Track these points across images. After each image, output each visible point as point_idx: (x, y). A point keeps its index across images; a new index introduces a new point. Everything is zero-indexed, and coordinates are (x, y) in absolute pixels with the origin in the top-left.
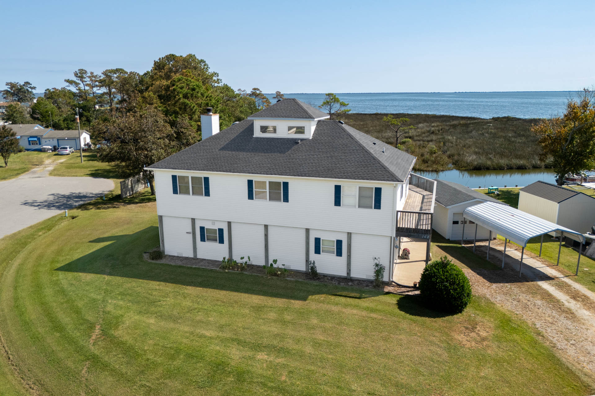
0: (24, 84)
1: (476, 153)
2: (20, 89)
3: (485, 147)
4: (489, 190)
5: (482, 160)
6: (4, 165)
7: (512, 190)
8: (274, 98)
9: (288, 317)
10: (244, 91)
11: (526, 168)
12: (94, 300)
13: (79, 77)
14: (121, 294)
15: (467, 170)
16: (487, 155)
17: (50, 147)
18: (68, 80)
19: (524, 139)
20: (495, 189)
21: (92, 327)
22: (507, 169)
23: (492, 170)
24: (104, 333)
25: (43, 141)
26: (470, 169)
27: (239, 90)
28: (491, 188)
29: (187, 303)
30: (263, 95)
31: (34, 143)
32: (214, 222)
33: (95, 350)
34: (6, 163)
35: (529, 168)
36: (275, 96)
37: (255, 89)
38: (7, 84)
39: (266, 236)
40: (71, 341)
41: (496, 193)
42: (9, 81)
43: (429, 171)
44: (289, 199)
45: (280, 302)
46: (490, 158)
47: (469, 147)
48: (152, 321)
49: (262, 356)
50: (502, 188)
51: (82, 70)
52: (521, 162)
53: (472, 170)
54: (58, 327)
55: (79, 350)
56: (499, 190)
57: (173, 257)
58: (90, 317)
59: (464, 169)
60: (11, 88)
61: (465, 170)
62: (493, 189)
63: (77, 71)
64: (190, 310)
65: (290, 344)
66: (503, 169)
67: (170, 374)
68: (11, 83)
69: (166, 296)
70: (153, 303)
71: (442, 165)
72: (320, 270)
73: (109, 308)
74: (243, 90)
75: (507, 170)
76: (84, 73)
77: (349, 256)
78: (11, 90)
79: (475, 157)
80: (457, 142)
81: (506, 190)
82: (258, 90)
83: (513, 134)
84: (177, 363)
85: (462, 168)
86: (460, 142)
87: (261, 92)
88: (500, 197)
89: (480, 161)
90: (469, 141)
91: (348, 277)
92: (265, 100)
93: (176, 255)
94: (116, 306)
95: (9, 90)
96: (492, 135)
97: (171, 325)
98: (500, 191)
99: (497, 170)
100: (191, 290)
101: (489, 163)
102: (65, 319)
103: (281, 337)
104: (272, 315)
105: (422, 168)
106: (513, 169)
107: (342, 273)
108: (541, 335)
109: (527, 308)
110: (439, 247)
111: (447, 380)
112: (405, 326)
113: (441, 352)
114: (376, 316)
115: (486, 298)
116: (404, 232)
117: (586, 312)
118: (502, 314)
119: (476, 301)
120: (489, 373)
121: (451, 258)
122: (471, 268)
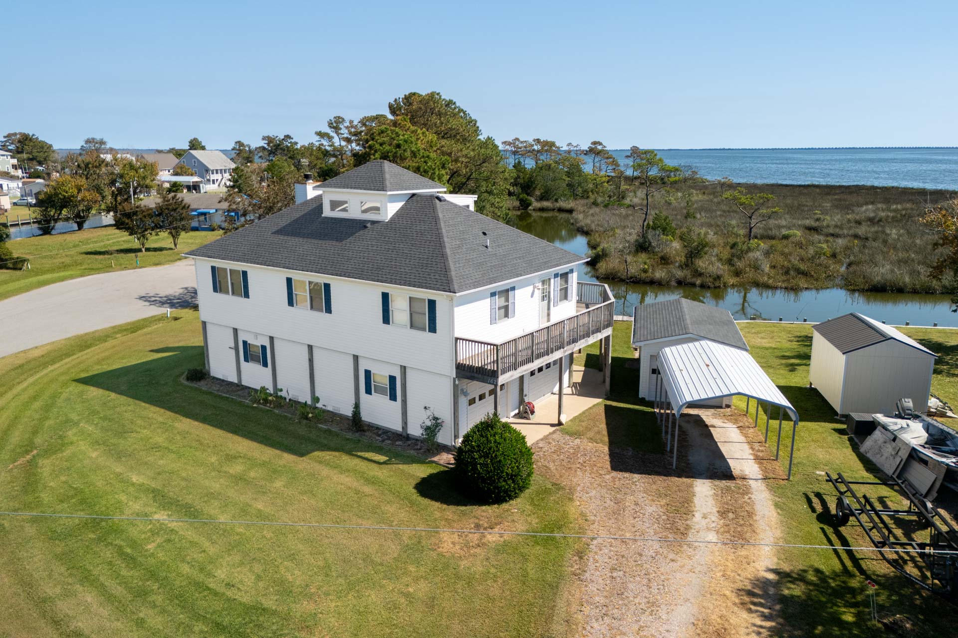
0: (283, 137)
2: (279, 145)
6: (173, 246)
8: (627, 157)
10: (576, 146)
13: (334, 128)
15: (859, 290)
18: (320, 132)
23: (909, 292)
26: (864, 290)
27: (569, 144)
30: (607, 152)
31: (231, 219)
32: (256, 335)
34: (175, 245)
36: (629, 154)
37: (594, 143)
38: (264, 139)
39: (311, 361)
42: (266, 135)
44: (332, 309)
51: (339, 117)
53: (867, 290)
57: (217, 381)
59: (856, 288)
60: (268, 144)
61: (855, 291)
63: (332, 119)
66: (932, 293)
68: (268, 137)
72: (366, 417)
74: (575, 145)
76: (340, 122)
77: (404, 402)
78: (268, 145)
82: (600, 144)
85: (852, 286)
87: (605, 147)
91: (404, 434)
92: (611, 160)
93: (221, 377)
95: (266, 146)
99: (921, 293)
107: (397, 427)
108: (580, 554)
109: (617, 513)
110: (607, 408)
111: (351, 586)
112: (391, 509)
113: (394, 549)
114: (368, 489)
115: (572, 490)
116: (466, 372)
117: (712, 537)
118: (565, 515)
119: (547, 491)
120: (421, 589)
121: (603, 426)
122: (612, 444)
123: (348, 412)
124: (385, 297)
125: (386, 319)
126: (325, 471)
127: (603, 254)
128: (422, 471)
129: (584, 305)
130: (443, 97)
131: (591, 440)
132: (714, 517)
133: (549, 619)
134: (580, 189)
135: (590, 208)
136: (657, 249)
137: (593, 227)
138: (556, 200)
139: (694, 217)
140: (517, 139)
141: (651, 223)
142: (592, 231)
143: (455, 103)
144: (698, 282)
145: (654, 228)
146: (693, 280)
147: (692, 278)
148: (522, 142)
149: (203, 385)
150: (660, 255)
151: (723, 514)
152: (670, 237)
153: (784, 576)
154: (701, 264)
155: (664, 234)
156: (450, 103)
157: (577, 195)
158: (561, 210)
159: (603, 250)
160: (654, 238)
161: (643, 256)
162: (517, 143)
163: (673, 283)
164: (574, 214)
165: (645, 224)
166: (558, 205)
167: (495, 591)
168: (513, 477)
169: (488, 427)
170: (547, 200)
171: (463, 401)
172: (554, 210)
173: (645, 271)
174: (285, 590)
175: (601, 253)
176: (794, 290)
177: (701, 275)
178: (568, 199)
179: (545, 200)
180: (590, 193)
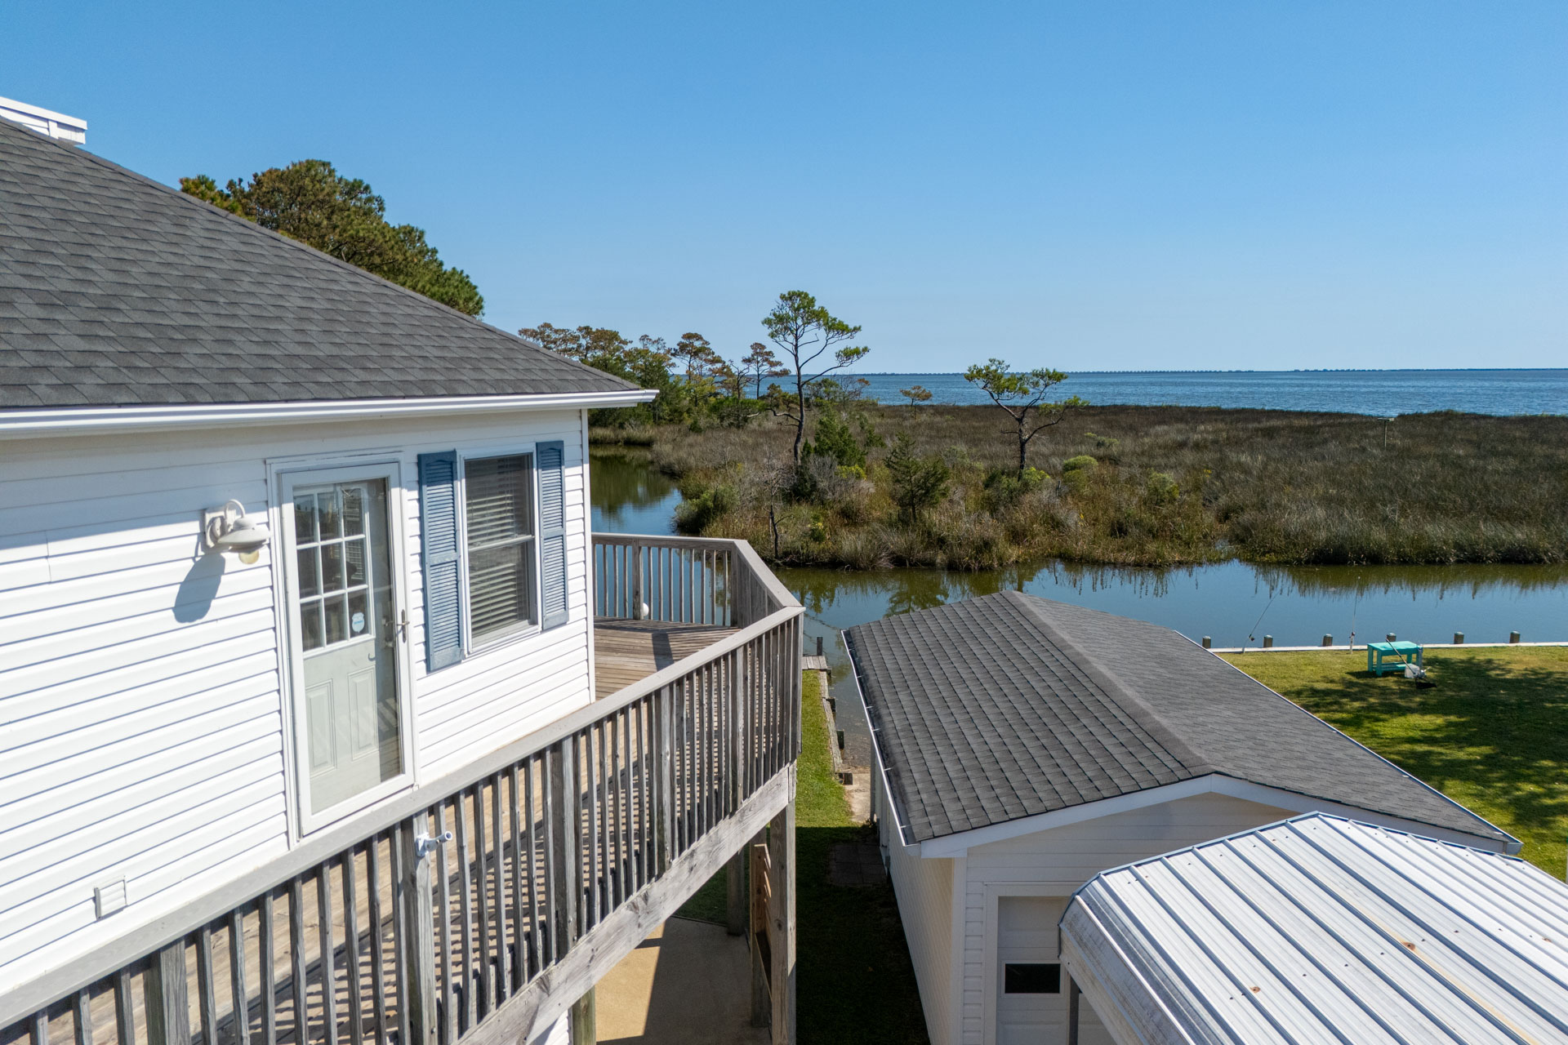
1: (1327, 501)
3: (1367, 482)
4: (1371, 657)
5: (1352, 525)
7: (1489, 656)
10: (657, 342)
11: (1540, 561)
15: (1286, 562)
16: (1373, 506)
19: (1513, 463)
20: (1402, 652)
22: (1459, 562)
23: (1392, 563)
26: (1299, 561)
27: (644, 338)
28: (1382, 645)
30: (712, 352)
35: (1554, 561)
37: (689, 336)
41: (1408, 674)
43: (1124, 565)
46: (1385, 519)
47: (1308, 481)
50: (1444, 648)
52: (1519, 535)
53: (1307, 562)
56: (1425, 654)
59: (1274, 559)
61: (1279, 564)
62: (1392, 652)
66: (1442, 563)
71: (1187, 544)
74: (654, 338)
75: (1461, 566)
79: (1320, 513)
80: (1265, 468)
81: (1464, 657)
82: (699, 337)
83: (1472, 450)
85: (1264, 554)
86: (1277, 471)
87: (707, 343)
88: (1432, 697)
89: (1343, 529)
90: (1311, 467)
92: (719, 365)
96: (1395, 453)
98: (1432, 662)
99: (1417, 563)
101: (1379, 535)
105: (1098, 553)
106: (1484, 562)
127: (716, 506)
129: (646, 640)
130: (338, 174)
134: (665, 407)
135: (686, 435)
136: (829, 496)
137: (692, 461)
138: (621, 426)
139: (882, 445)
140: (547, 326)
141: (813, 444)
142: (690, 469)
143: (367, 188)
144: (940, 558)
145: (820, 452)
146: (930, 553)
147: (926, 549)
148: (556, 331)
150: (837, 507)
152: (855, 468)
154: (935, 517)
155: (841, 464)
156: (354, 188)
157: (660, 418)
158: (630, 443)
159: (715, 498)
160: (824, 473)
161: (804, 510)
162: (548, 332)
163: (884, 563)
164: (656, 447)
165: (800, 446)
166: (624, 434)
170: (605, 426)
172: (616, 443)
173: (816, 537)
175: (710, 504)
176: (1157, 567)
177: (942, 542)
178: (643, 423)
179: (601, 426)
180: (685, 415)
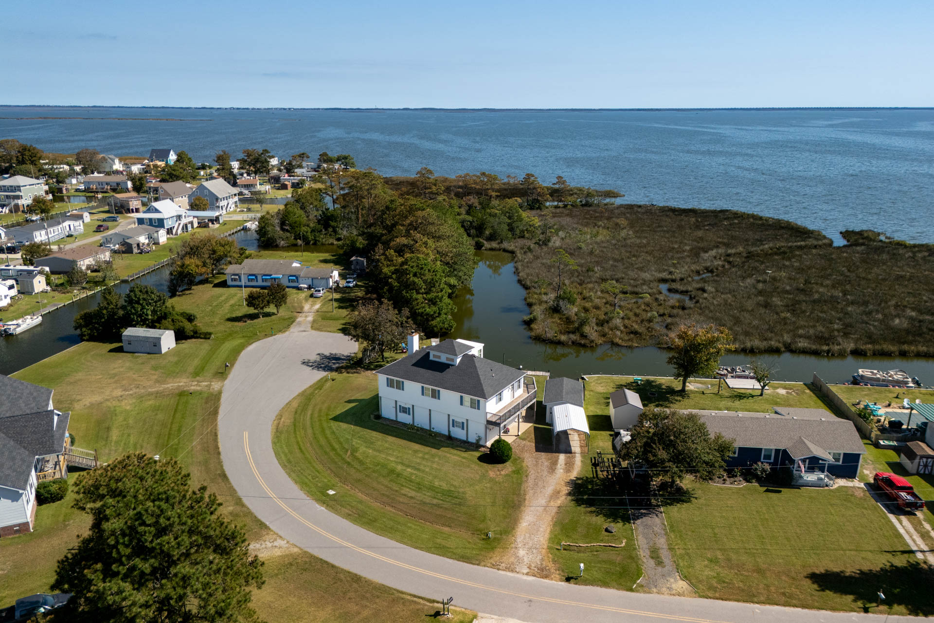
2: (258, 159)
4: (634, 379)
6: (275, 312)
9: (426, 457)
12: (348, 439)
14: (359, 437)
17: (306, 286)
21: (347, 451)
24: (352, 454)
25: (300, 280)
27: (509, 177)
29: (387, 445)
31: (293, 281)
32: (406, 404)
33: (348, 460)
37: (528, 175)
39: (430, 415)
40: (339, 455)
41: (639, 383)
44: (440, 399)
45: (427, 449)
48: (370, 451)
49: (409, 470)
54: (334, 449)
55: (343, 459)
57: (386, 419)
58: (346, 446)
62: (637, 379)
64: (387, 448)
65: (422, 467)
67: (374, 471)
69: (378, 440)
70: (372, 443)
72: (453, 435)
73: (354, 443)
74: (513, 176)
77: (467, 431)
84: (378, 468)
91: (468, 441)
93: (388, 418)
94: (357, 443)
97: (378, 454)
100: (390, 439)
102: (337, 446)
103: (419, 464)
104: (420, 455)
107: (465, 439)
108: (527, 476)
109: (536, 465)
110: (535, 428)
111: (471, 485)
112: (473, 466)
113: (478, 477)
114: (464, 460)
115: (524, 459)
116: (489, 423)
117: (562, 471)
118: (522, 466)
119: (516, 459)
120: (488, 485)
121: (533, 436)
122: (536, 443)
123: (447, 434)
124: (461, 397)
125: (462, 404)
126: (448, 455)
127: (534, 319)
128: (478, 454)
131: (529, 441)
132: (563, 465)
133: (520, 490)
134: (518, 230)
135: (526, 253)
138: (501, 242)
142: (527, 286)
145: (563, 299)
147: (579, 340)
149: (380, 421)
151: (566, 464)
152: (572, 306)
153: (578, 479)
155: (568, 303)
157: (516, 235)
158: (505, 250)
159: (534, 316)
161: (556, 319)
163: (570, 343)
166: (502, 246)
167: (506, 485)
168: (507, 456)
169: (498, 442)
170: (495, 241)
171: (488, 430)
172: (500, 250)
174: (455, 487)
178: (510, 241)
179: (493, 241)
180: (526, 232)
